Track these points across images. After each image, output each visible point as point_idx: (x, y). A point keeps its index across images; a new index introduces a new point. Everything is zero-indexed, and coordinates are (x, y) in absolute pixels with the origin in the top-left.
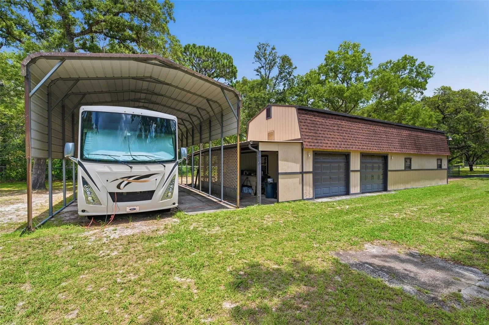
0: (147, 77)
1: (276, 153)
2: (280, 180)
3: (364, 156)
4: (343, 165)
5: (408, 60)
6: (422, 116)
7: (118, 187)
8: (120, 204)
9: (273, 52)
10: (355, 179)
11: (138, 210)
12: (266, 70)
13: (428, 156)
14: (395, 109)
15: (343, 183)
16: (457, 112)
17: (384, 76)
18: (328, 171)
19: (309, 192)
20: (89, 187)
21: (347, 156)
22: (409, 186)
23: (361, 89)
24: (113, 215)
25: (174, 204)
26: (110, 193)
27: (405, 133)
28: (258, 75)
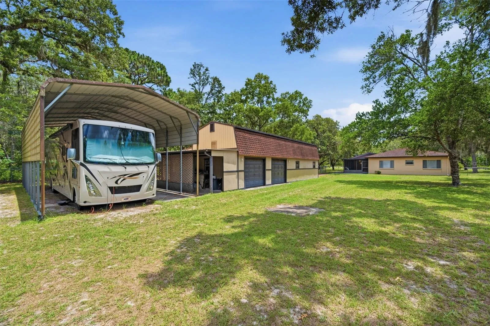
0: (124, 96)
1: (222, 158)
2: (224, 176)
3: (274, 160)
4: (261, 166)
5: (298, 94)
6: (306, 134)
7: (116, 182)
8: (117, 195)
9: (207, 72)
10: (269, 174)
11: (130, 200)
12: (200, 86)
13: (308, 160)
14: (291, 127)
15: (261, 177)
16: (324, 132)
17: (284, 104)
18: (253, 170)
19: (242, 184)
20: (92, 183)
21: (264, 160)
22: (298, 179)
23: (270, 111)
24: (112, 204)
25: (154, 195)
26: (110, 188)
27: (296, 145)
28: (193, 89)
